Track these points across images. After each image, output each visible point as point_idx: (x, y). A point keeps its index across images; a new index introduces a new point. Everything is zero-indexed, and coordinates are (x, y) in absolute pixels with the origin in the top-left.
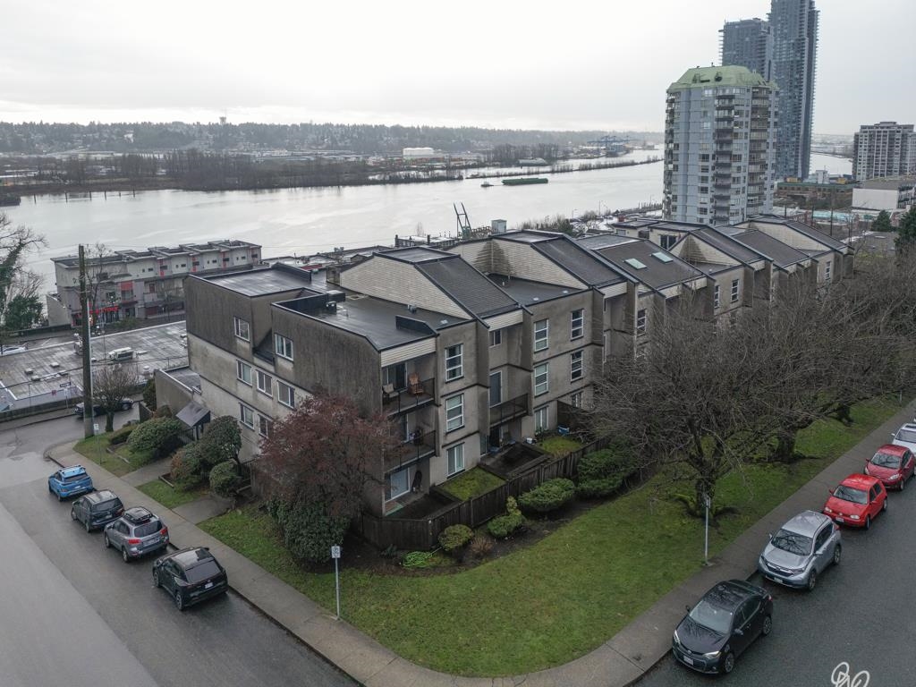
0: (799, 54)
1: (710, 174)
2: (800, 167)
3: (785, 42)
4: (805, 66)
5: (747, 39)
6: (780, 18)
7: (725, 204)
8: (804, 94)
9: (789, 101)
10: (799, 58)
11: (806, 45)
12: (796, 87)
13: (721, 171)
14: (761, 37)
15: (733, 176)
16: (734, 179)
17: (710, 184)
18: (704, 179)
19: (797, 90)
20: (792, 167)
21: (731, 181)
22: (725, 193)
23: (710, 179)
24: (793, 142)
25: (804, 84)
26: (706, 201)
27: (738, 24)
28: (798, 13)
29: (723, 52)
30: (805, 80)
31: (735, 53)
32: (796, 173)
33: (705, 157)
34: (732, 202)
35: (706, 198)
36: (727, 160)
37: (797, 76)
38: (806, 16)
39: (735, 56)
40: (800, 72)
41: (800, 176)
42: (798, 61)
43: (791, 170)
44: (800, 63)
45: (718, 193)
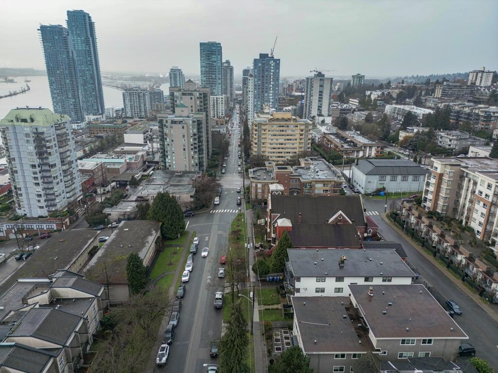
0: (88, 47)
1: (39, 175)
2: (100, 108)
3: (79, 38)
4: (92, 53)
5: (56, 37)
6: (73, 24)
7: (51, 192)
8: (95, 69)
9: (87, 72)
10: (88, 49)
11: (91, 41)
12: (90, 65)
13: (45, 174)
14: (64, 37)
15: (53, 176)
16: (54, 177)
17: (40, 181)
18: (36, 178)
19: (90, 66)
20: (96, 108)
21: (52, 178)
22: (50, 186)
23: (39, 178)
24: (94, 95)
25: (94, 63)
26: (40, 190)
27: (49, 27)
28: (83, 23)
29: (43, 43)
30: (94, 61)
31: (50, 44)
32: (98, 111)
33: (34, 166)
34: (56, 190)
35: (39, 189)
36: (47, 168)
37: (89, 59)
38: (88, 25)
39: (51, 46)
40: (90, 57)
41: (100, 112)
42: (88, 51)
43: (95, 110)
44: (89, 51)
45: (46, 186)
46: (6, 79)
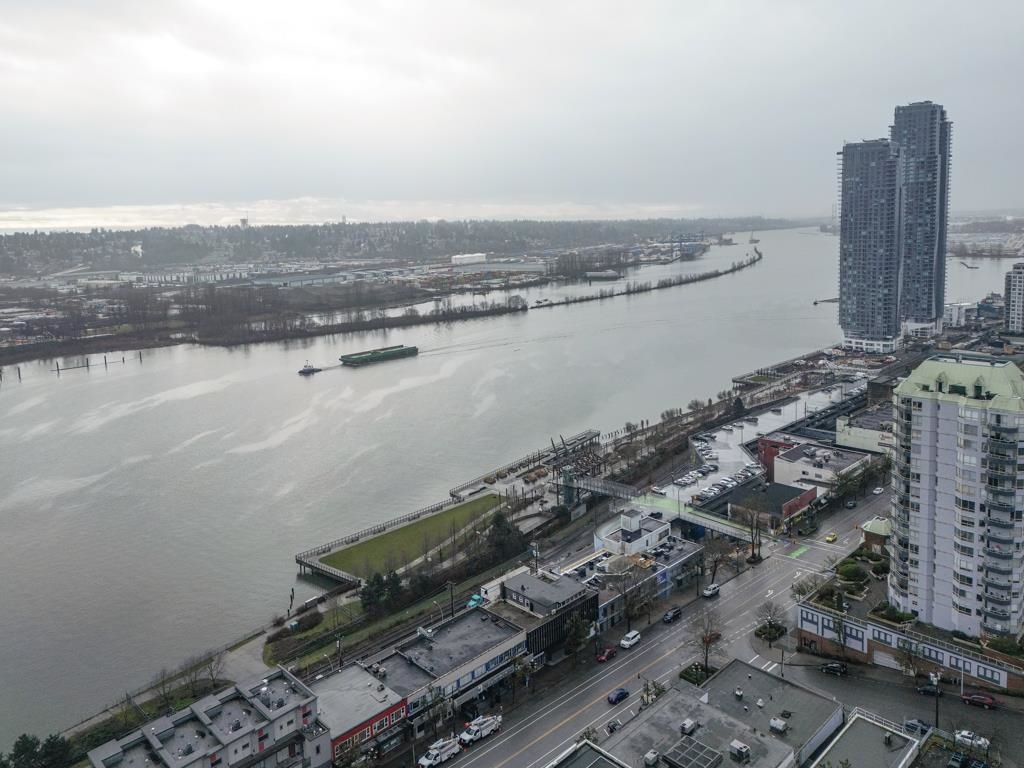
0: (930, 175)
1: (977, 531)
3: (912, 160)
4: (938, 188)
5: (873, 164)
6: (906, 132)
7: (1002, 581)
8: (937, 220)
9: (919, 229)
10: (929, 179)
11: (939, 163)
12: (928, 212)
13: (995, 532)
14: (891, 162)
15: (1016, 540)
16: (1018, 545)
17: (978, 546)
18: (965, 536)
19: (928, 216)
20: (925, 306)
21: (1013, 547)
22: (1003, 566)
23: (976, 538)
24: (925, 277)
25: (937, 209)
26: (970, 567)
27: (861, 145)
28: (928, 126)
29: (843, 178)
30: (937, 204)
31: (857, 179)
32: (930, 313)
33: (968, 505)
34: (1015, 577)
35: (971, 564)
36: (1006, 518)
37: (929, 200)
38: (938, 130)
39: (858, 183)
40: (932, 195)
41: (934, 315)
42: (929, 183)
43: (924, 309)
44: (931, 185)
45: (991, 562)
46: (721, 238)
